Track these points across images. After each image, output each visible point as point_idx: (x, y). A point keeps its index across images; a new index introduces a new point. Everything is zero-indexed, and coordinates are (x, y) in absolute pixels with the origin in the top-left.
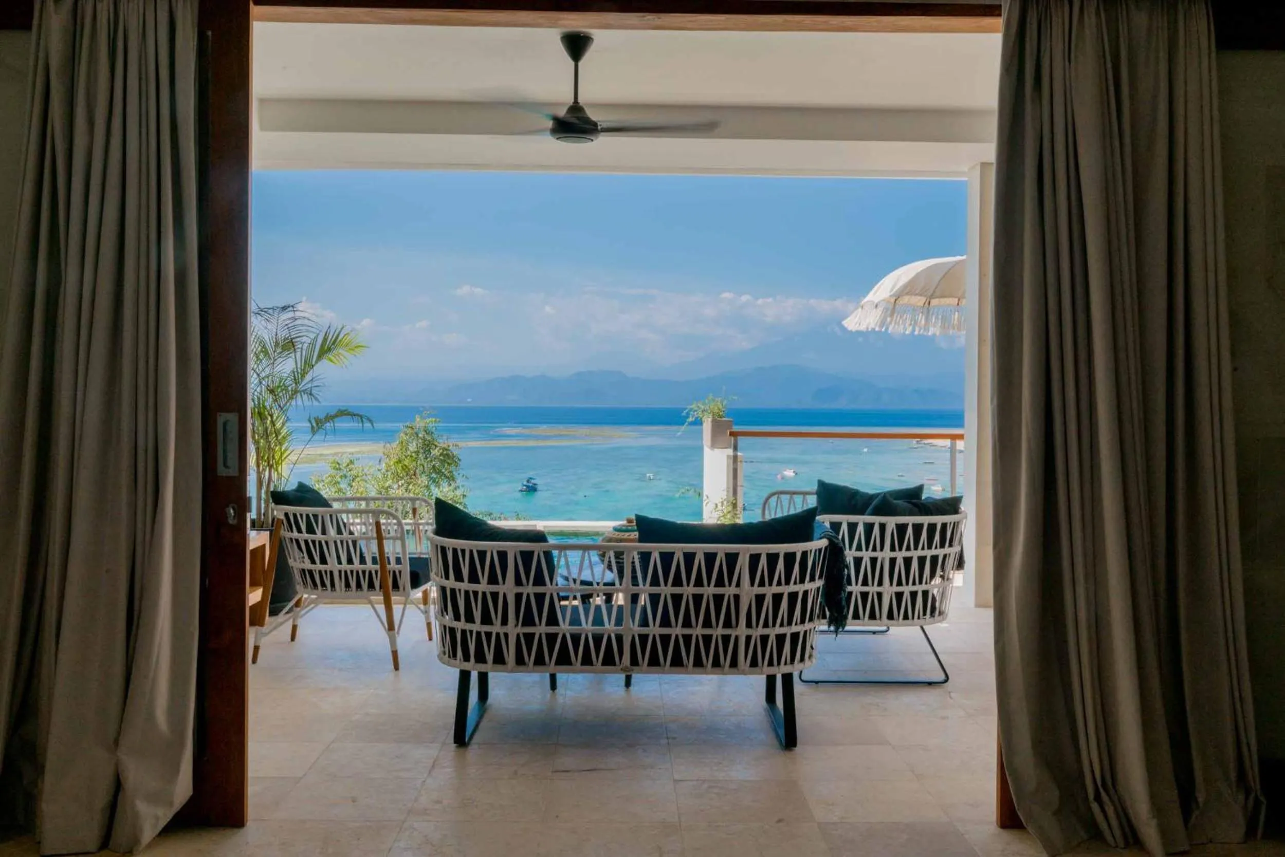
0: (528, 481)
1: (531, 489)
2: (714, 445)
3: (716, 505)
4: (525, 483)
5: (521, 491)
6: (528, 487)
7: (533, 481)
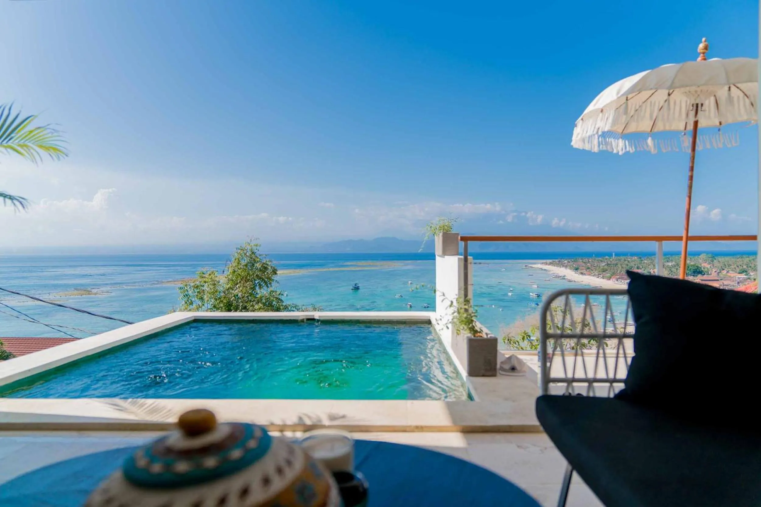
0: (355, 285)
1: (357, 288)
2: (445, 253)
3: (452, 302)
4: (354, 286)
5: (352, 289)
6: (355, 287)
7: (357, 285)
